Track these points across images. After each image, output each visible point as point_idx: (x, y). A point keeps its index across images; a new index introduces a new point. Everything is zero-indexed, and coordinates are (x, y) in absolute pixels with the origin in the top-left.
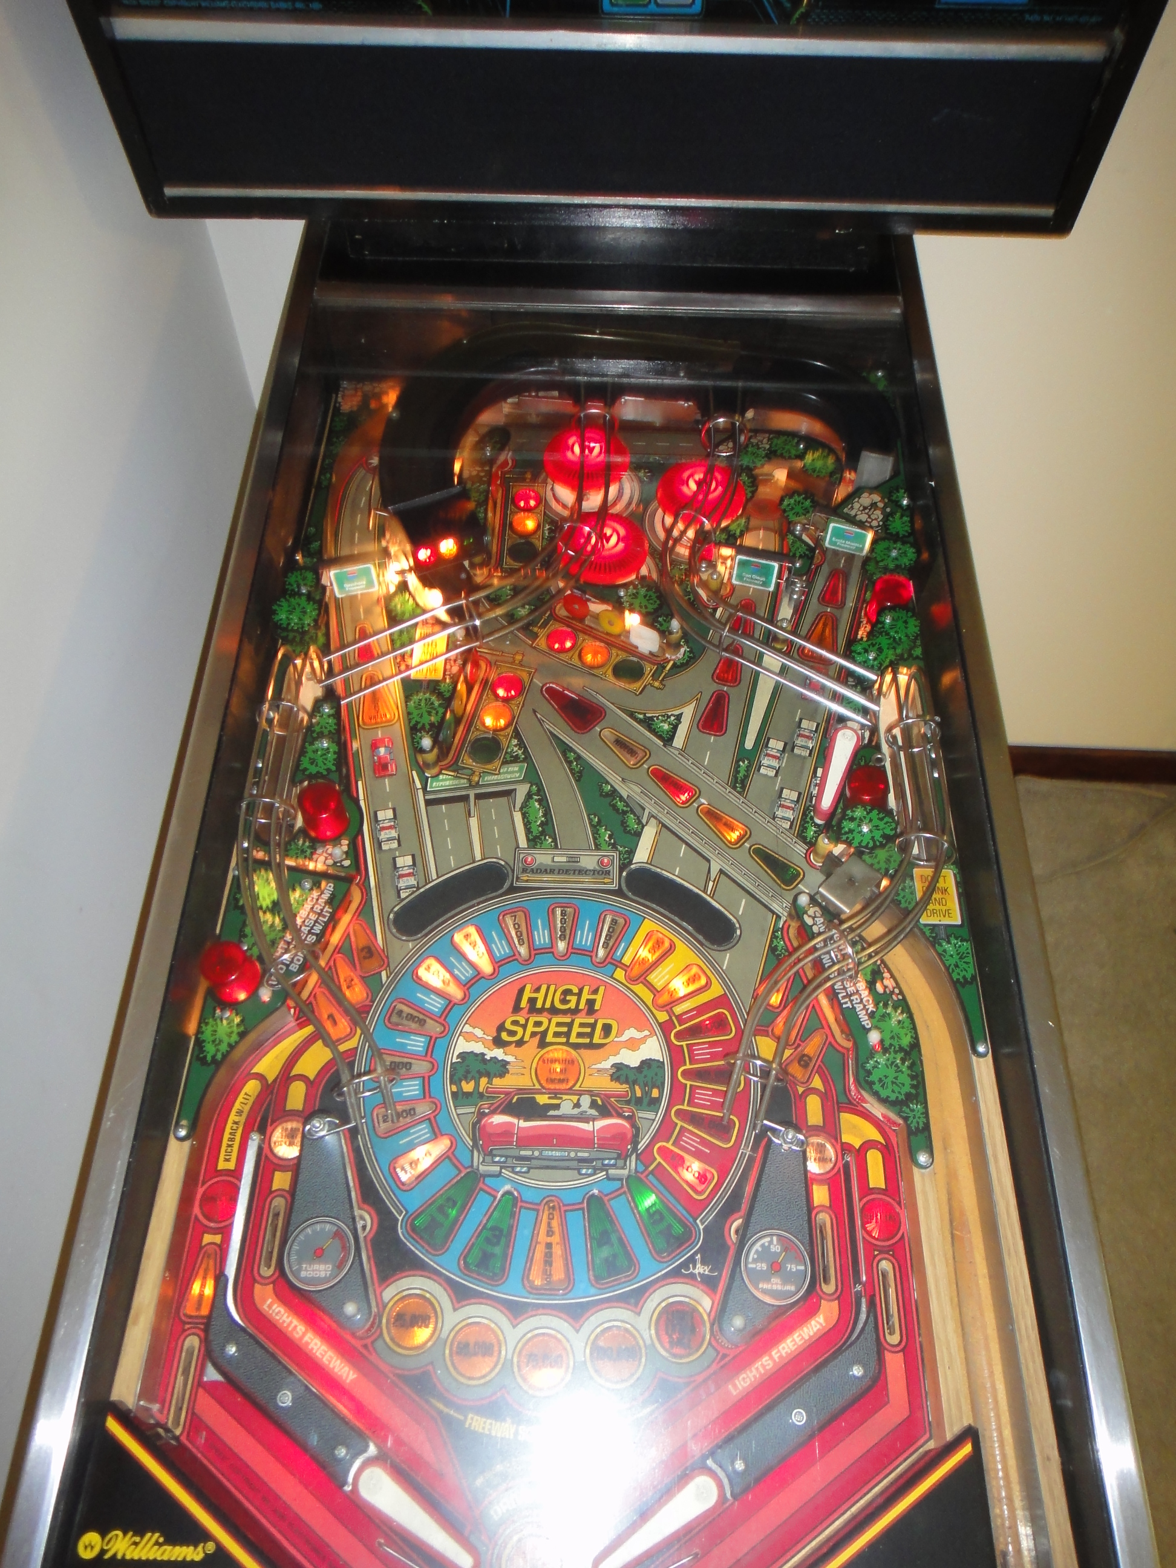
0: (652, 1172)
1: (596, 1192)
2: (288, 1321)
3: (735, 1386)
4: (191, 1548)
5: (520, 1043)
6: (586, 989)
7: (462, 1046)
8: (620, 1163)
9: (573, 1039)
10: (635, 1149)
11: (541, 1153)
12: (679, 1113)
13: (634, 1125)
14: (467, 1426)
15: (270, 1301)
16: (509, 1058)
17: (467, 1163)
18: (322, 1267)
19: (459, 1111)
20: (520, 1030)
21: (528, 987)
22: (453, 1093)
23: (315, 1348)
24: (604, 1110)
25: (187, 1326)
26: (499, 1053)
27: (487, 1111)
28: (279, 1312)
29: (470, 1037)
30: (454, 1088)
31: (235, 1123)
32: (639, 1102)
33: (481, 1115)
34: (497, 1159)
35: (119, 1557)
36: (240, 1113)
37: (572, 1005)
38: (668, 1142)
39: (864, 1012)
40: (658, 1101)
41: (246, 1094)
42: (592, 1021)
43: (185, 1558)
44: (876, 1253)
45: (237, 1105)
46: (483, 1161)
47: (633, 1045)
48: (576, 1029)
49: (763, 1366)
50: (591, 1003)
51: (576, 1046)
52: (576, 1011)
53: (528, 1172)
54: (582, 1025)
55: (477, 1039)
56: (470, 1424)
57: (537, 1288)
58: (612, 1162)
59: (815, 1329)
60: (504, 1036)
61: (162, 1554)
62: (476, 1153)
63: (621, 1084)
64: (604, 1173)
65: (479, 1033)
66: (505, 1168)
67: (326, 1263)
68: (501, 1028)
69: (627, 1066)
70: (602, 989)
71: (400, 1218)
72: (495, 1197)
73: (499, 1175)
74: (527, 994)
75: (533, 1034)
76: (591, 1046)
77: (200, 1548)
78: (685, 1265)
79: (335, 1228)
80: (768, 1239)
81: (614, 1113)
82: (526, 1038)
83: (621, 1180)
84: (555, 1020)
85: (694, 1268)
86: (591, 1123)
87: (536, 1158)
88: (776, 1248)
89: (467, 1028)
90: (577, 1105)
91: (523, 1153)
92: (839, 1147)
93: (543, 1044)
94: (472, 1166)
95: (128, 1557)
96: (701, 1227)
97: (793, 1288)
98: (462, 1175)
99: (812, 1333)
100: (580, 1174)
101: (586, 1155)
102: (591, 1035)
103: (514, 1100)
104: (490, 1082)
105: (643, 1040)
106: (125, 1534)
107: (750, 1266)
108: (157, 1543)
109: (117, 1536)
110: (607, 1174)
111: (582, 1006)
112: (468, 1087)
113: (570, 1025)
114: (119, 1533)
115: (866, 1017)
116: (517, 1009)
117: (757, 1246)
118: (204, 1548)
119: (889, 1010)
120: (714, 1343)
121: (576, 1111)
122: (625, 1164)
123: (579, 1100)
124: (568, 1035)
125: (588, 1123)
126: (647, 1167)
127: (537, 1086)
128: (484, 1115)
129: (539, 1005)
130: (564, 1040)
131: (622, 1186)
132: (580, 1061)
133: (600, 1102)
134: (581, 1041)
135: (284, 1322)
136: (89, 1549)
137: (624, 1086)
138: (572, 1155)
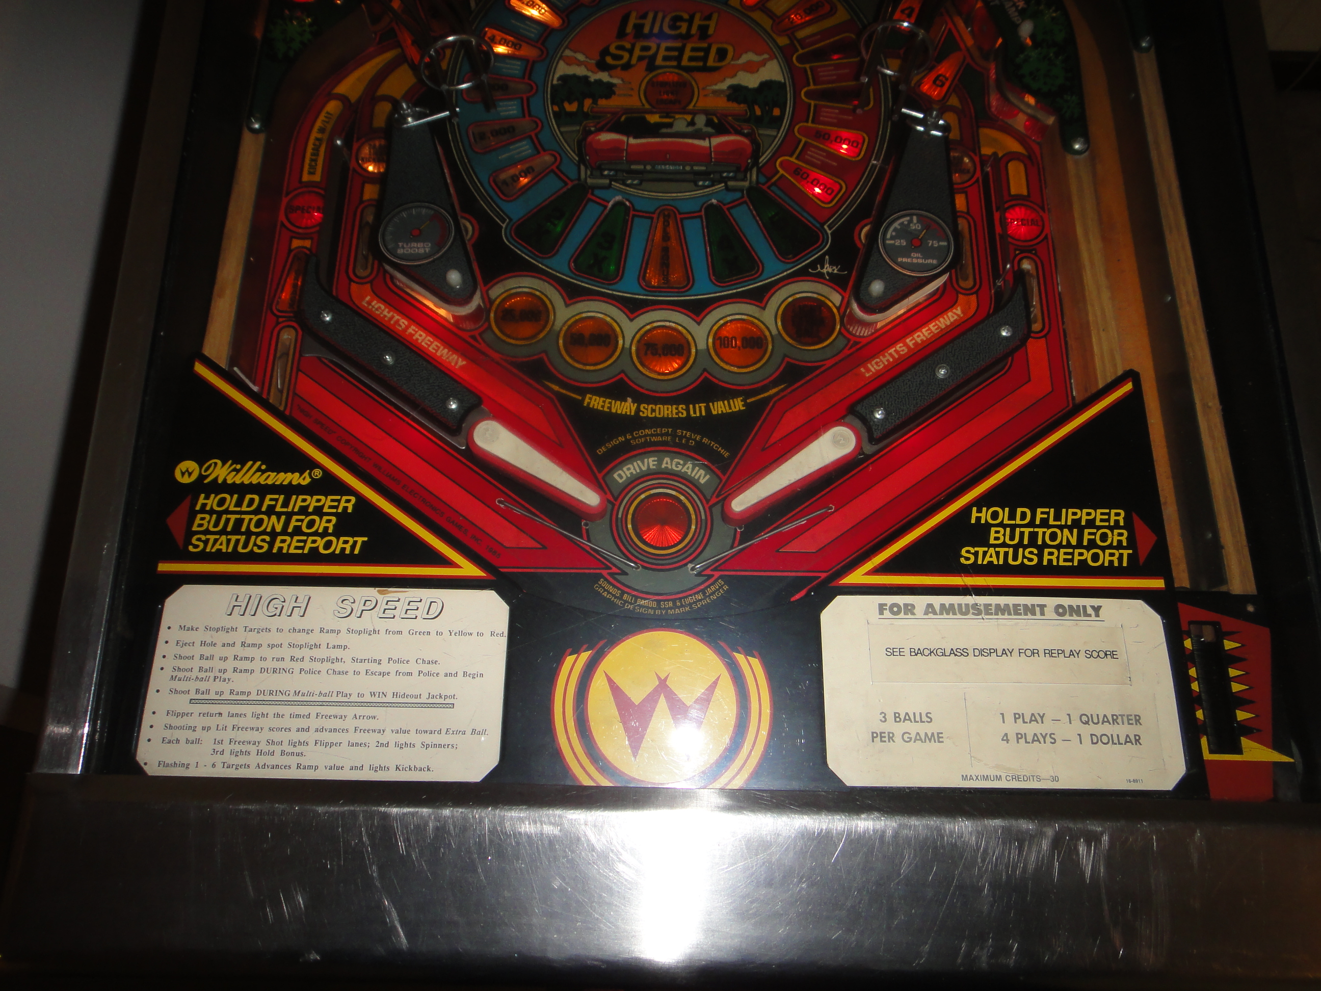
0: (775, 184)
1: (714, 201)
2: (389, 315)
3: (868, 370)
4: (297, 475)
5: (627, 67)
6: (698, 17)
7: (563, 69)
8: (740, 176)
9: (685, 62)
10: (756, 163)
11: (653, 167)
12: (803, 131)
13: (754, 141)
14: (585, 405)
15: (368, 298)
16: (615, 81)
17: (573, 175)
18: (420, 245)
19: (563, 129)
20: (626, 56)
21: (634, 15)
22: (555, 113)
23: (420, 339)
24: (721, 130)
25: (281, 320)
26: (604, 77)
27: (593, 129)
28: (380, 308)
29: (570, 62)
30: (556, 108)
31: (317, 139)
32: (759, 121)
33: (587, 133)
34: (606, 173)
35: (220, 481)
36: (322, 130)
37: (683, 30)
38: (791, 156)
39: (1014, 9)
40: (781, 119)
41: (327, 113)
42: (705, 45)
43: (291, 482)
44: (1017, 252)
45: (318, 124)
46: (592, 174)
47: (751, 68)
48: (687, 53)
49: (896, 351)
50: (703, 30)
51: (688, 70)
52: (687, 36)
53: (640, 184)
54: (693, 50)
55: (579, 63)
56: (589, 404)
57: (654, 287)
58: (731, 174)
59: (952, 320)
60: (609, 60)
61: (266, 479)
62: (582, 168)
63: (739, 103)
64: (723, 185)
65: (581, 57)
66: (616, 181)
67: (424, 241)
68: (605, 52)
69: (746, 88)
70: (715, 16)
71: (504, 226)
72: (606, 207)
73: (609, 187)
74: (632, 21)
75: (641, 59)
76: (705, 69)
77: (306, 474)
78: (813, 265)
79: (432, 212)
80: (908, 218)
81: (731, 130)
82: (634, 61)
83: (742, 191)
84: (664, 45)
85: (822, 267)
86: (707, 140)
87: (649, 172)
88: (915, 226)
89: (568, 53)
90: (692, 123)
91: (633, 167)
92: (977, 159)
93: (651, 67)
94: (579, 179)
95: (229, 481)
96: (829, 232)
97: (935, 262)
98: (569, 187)
99: (948, 323)
100: (696, 185)
101: (703, 168)
102: (705, 59)
103: (623, 118)
104: (595, 102)
105: (763, 63)
106: (224, 464)
107: (888, 242)
108: (259, 470)
109: (216, 464)
110: (726, 186)
111: (694, 31)
112: (571, 107)
113: (681, 50)
114: (219, 463)
115: (1016, 14)
116: (621, 34)
117: (896, 225)
118: (310, 474)
119: (1042, 7)
120: (843, 331)
121: (690, 129)
122: (746, 176)
123: (693, 119)
124: (679, 58)
125: (704, 139)
126: (769, 179)
127: (647, 106)
128: (590, 133)
129: (646, 30)
130: (674, 63)
131: (743, 197)
132: (693, 83)
133: (716, 121)
134: (693, 64)
135: (385, 316)
136: (186, 475)
137: (742, 105)
138: (688, 168)
